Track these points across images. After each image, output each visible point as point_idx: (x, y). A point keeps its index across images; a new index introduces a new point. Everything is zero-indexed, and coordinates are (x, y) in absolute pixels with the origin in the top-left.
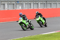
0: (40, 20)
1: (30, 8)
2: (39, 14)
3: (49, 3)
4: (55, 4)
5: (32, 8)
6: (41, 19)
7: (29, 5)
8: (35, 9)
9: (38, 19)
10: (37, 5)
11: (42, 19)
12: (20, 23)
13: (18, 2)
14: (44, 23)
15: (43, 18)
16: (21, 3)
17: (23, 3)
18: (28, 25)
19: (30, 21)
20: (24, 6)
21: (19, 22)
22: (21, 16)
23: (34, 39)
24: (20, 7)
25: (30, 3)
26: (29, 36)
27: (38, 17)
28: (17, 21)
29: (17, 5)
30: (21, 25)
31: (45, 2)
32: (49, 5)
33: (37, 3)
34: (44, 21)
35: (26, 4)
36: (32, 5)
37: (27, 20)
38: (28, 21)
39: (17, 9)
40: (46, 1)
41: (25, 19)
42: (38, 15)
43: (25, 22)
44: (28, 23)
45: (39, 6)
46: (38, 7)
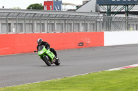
0: (45, 54)
2: (43, 44)
6: (47, 53)
9: (41, 52)
14: (52, 58)
34: (52, 55)
42: (41, 45)
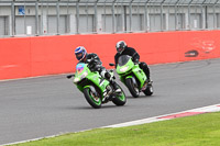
1: (66, 31)
3: (133, 12)
4: (158, 18)
5: (73, 32)
7: (62, 21)
8: (83, 34)
10: (90, 19)
11: (136, 69)
12: (78, 83)
13: (20, 10)
14: (142, 82)
15: (141, 66)
16: (32, 13)
17: (39, 13)
18: (108, 91)
19: (112, 74)
20: (45, 24)
21: (77, 79)
22: (81, 57)
23: (82, 143)
24: (29, 29)
25: (64, 12)
26: (62, 133)
27: (124, 62)
28: (69, 77)
29: (18, 21)
30: (83, 91)
31: (120, 11)
32: (135, 21)
33: (91, 12)
35: (49, 16)
36: (73, 19)
37: (104, 72)
38: (107, 76)
39: (18, 36)
40: (125, 6)
41: (96, 70)
43: (95, 77)
44: (106, 82)
45: (99, 25)
46: (94, 28)
